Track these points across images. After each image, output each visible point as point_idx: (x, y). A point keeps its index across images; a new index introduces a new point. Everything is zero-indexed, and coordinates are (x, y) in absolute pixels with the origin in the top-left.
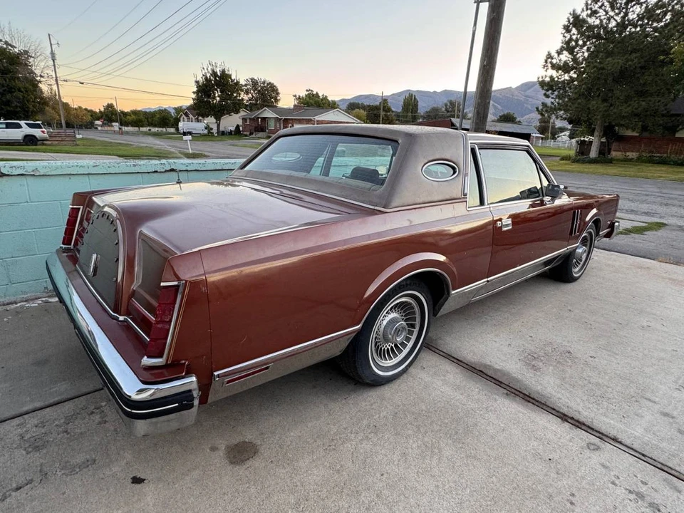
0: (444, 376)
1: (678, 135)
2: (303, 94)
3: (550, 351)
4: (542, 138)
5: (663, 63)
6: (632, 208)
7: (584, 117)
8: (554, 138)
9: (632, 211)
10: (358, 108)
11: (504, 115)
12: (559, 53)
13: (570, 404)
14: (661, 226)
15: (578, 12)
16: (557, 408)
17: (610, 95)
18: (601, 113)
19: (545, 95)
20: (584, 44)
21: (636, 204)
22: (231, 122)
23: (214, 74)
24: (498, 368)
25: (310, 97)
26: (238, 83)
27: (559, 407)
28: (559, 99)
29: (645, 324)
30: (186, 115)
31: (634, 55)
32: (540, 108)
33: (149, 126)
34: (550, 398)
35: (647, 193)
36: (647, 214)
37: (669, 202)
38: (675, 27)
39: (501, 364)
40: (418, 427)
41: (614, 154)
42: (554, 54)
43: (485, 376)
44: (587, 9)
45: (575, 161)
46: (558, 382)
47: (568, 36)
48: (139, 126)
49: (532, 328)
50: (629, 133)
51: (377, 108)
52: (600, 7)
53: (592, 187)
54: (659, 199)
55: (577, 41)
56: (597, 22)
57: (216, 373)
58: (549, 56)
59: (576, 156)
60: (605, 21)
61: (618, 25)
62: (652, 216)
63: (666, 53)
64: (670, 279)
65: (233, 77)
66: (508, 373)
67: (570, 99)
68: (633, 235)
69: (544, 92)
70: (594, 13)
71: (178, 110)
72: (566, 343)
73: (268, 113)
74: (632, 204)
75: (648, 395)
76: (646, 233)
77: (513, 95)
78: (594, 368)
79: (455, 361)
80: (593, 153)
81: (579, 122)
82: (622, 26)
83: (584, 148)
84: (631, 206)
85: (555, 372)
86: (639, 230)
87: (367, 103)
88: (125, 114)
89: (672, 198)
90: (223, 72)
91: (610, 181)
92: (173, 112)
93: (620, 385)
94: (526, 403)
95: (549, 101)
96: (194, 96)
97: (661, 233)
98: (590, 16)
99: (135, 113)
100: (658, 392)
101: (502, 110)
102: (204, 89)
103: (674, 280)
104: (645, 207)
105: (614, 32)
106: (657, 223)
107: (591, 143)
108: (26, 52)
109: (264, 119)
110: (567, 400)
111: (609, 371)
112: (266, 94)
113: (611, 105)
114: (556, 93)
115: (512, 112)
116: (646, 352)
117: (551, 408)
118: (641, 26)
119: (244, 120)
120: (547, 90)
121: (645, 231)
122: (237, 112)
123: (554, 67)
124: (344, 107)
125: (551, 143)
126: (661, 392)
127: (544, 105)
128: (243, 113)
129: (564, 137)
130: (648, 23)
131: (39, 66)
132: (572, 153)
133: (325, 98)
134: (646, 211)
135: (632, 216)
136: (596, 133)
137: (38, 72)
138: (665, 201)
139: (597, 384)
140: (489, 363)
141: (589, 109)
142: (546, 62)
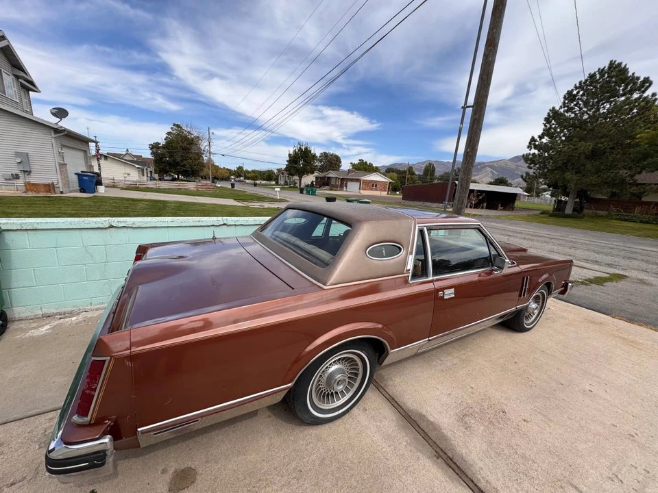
0: (380, 421)
1: (643, 199)
2: (356, 161)
3: (486, 408)
4: (528, 196)
5: (630, 145)
6: (597, 260)
7: (560, 184)
8: (538, 196)
9: (597, 262)
10: (393, 172)
11: (498, 179)
12: (541, 137)
13: (489, 478)
14: (621, 277)
15: (557, 108)
16: (475, 481)
17: (582, 168)
18: (574, 182)
19: (528, 167)
20: (562, 131)
21: (601, 256)
22: (308, 179)
23: (300, 149)
24: (432, 420)
25: (361, 165)
26: (315, 155)
27: (479, 480)
28: (540, 170)
29: (588, 388)
30: (283, 173)
31: (603, 140)
32: (524, 175)
33: (261, 179)
34: (472, 466)
35: (613, 247)
36: (610, 265)
38: (641, 118)
39: (436, 416)
40: (338, 479)
41: (585, 211)
42: (536, 137)
43: (417, 428)
44: (564, 107)
45: (552, 215)
46: (485, 446)
47: (548, 126)
48: (255, 180)
49: (476, 378)
50: (599, 196)
51: (405, 172)
52: (575, 105)
53: (563, 238)
54: (623, 253)
55: (555, 129)
56: (573, 115)
57: (139, 430)
58: (533, 139)
59: (553, 211)
60: (579, 115)
61: (589, 117)
62: (615, 268)
63: (633, 138)
64: (620, 337)
65: (312, 152)
66: (440, 427)
67: (549, 171)
68: (593, 285)
69: (527, 165)
70: (570, 110)
71: (279, 170)
72: (503, 401)
73: (332, 174)
74: (597, 256)
75: (575, 482)
76: (606, 284)
77: (506, 165)
78: (524, 434)
79: (396, 405)
80: (569, 210)
81: (557, 187)
82: (593, 118)
83: (560, 206)
84: (596, 257)
85: (484, 434)
86: (599, 281)
87: (399, 168)
88: (247, 172)
89: (636, 253)
90: (306, 149)
91: (581, 233)
92: (276, 171)
93: (547, 461)
94: (447, 468)
95: (531, 172)
96: (287, 163)
97: (621, 284)
98: (567, 111)
99: (254, 171)
100: (587, 478)
101: (498, 175)
102: (293, 159)
103: (624, 339)
104: (609, 259)
105: (587, 123)
106: (619, 274)
107: (566, 202)
108: (198, 137)
109: (329, 178)
110: (488, 473)
111: (539, 442)
112: (332, 162)
113: (583, 176)
114: (538, 166)
115: (505, 177)
116: (583, 423)
117: (470, 479)
118: (610, 118)
119: (317, 178)
120: (530, 164)
121: (605, 282)
122: (313, 173)
123: (536, 147)
124: (383, 171)
125: (536, 200)
126: (590, 479)
127: (527, 174)
128: (316, 174)
129: (547, 195)
130: (616, 116)
131: (204, 145)
132: (551, 208)
133: (371, 165)
134: (609, 263)
135: (596, 267)
136: (570, 196)
137: (202, 148)
138: (628, 255)
139: (524, 457)
140: (424, 413)
141: (564, 178)
142: (530, 143)
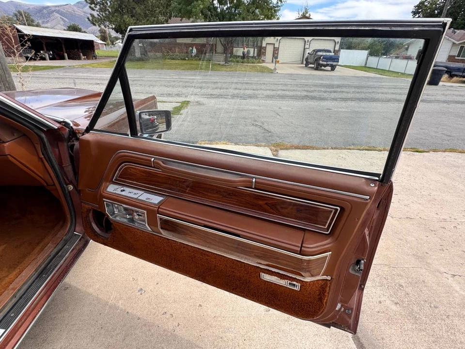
4: (105, 45)
8: (113, 44)
9: (169, 94)
11: (71, 26)
14: (187, 103)
19: (90, 7)
21: (170, 89)
28: (102, 12)
32: (91, 18)
35: (174, 80)
36: (178, 95)
37: (187, 84)
41: (149, 54)
53: (141, 79)
54: (181, 83)
62: (181, 97)
67: (110, 13)
69: (89, 5)
74: (168, 89)
76: (181, 112)
77: (74, 11)
80: (138, 54)
84: (168, 91)
86: (177, 111)
97: (189, 109)
104: (175, 91)
106: (185, 101)
114: (98, 7)
120: (91, 4)
121: (180, 110)
125: (111, 48)
127: (92, 16)
129: (120, 43)
134: (176, 93)
135: (171, 99)
138: (184, 85)
